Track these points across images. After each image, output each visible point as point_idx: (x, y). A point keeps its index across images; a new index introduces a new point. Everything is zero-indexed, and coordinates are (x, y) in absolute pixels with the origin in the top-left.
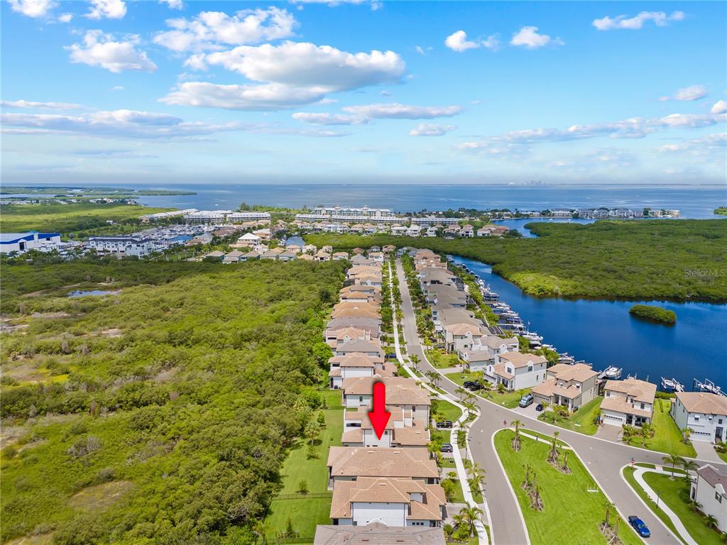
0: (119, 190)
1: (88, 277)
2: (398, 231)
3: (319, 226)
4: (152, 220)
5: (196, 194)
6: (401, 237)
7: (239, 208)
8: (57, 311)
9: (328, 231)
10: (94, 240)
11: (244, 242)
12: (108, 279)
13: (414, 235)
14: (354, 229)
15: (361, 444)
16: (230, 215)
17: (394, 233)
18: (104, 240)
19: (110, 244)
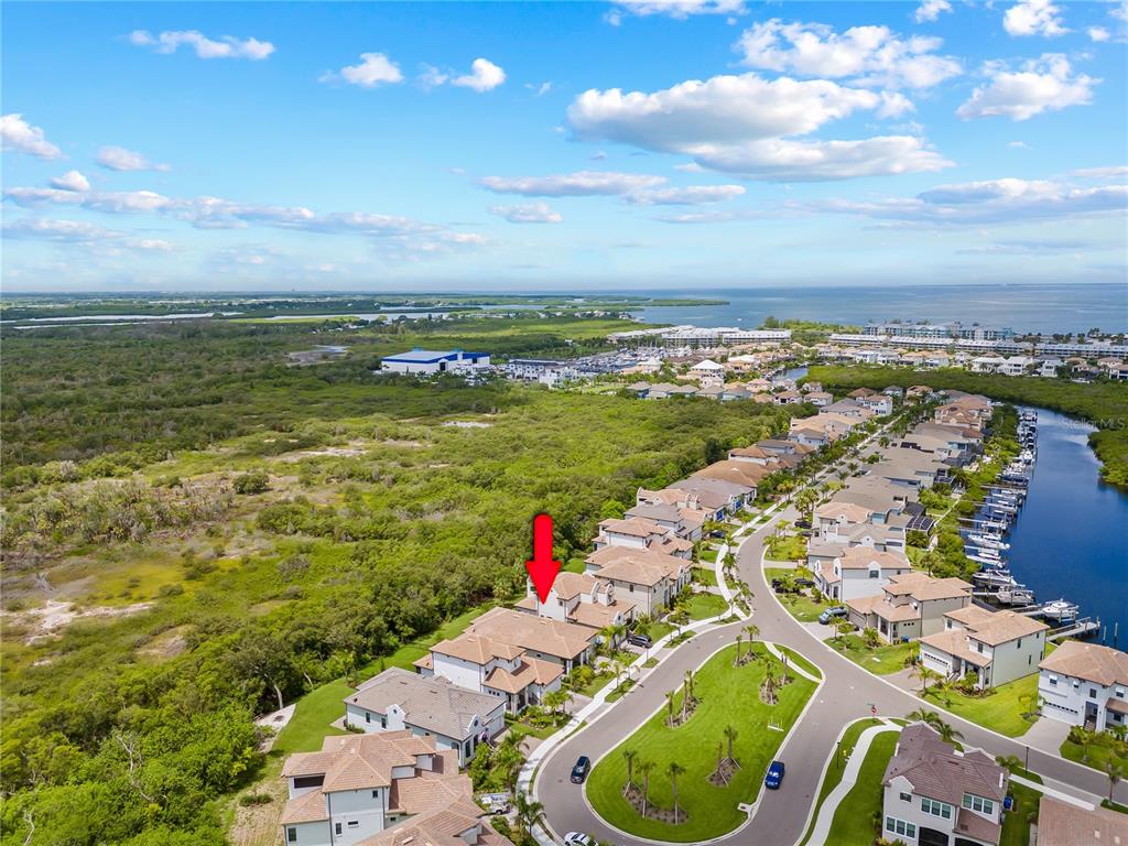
0: (630, 299)
1: (474, 406)
2: (984, 365)
3: (848, 353)
4: (620, 341)
5: (728, 303)
6: (987, 375)
7: (763, 325)
8: (413, 439)
9: (862, 361)
10: (515, 363)
11: (698, 372)
12: (493, 410)
13: (1014, 374)
14: (907, 359)
15: (534, 612)
16: (728, 335)
17: (976, 368)
18: (523, 363)
19: (531, 369)
